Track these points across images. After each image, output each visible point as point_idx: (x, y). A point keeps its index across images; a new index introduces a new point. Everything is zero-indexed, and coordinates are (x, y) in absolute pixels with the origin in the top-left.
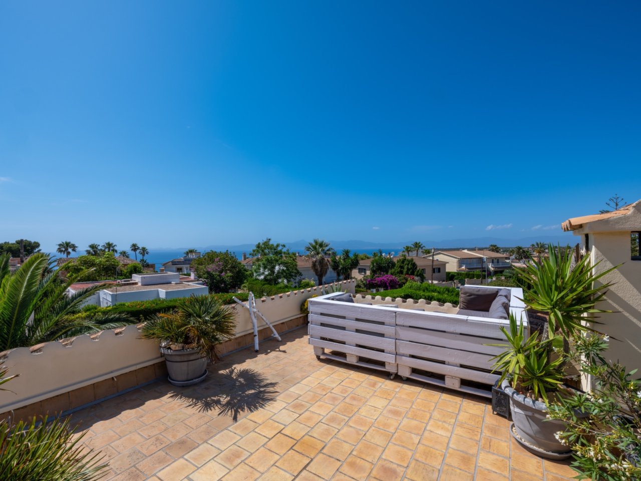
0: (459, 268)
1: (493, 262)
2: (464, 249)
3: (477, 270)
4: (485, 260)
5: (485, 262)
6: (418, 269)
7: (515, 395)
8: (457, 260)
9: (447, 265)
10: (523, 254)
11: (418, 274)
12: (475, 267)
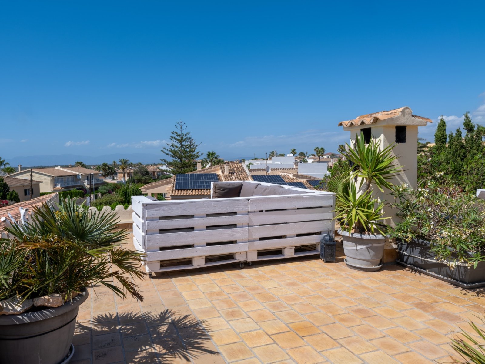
0: (54, 188)
1: (88, 180)
2: (56, 166)
3: (74, 189)
4: (80, 177)
5: (80, 179)
6: (11, 190)
7: (363, 236)
8: (51, 178)
9: (40, 184)
10: (110, 171)
11: (12, 197)
12: (71, 185)
